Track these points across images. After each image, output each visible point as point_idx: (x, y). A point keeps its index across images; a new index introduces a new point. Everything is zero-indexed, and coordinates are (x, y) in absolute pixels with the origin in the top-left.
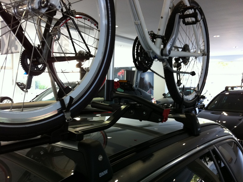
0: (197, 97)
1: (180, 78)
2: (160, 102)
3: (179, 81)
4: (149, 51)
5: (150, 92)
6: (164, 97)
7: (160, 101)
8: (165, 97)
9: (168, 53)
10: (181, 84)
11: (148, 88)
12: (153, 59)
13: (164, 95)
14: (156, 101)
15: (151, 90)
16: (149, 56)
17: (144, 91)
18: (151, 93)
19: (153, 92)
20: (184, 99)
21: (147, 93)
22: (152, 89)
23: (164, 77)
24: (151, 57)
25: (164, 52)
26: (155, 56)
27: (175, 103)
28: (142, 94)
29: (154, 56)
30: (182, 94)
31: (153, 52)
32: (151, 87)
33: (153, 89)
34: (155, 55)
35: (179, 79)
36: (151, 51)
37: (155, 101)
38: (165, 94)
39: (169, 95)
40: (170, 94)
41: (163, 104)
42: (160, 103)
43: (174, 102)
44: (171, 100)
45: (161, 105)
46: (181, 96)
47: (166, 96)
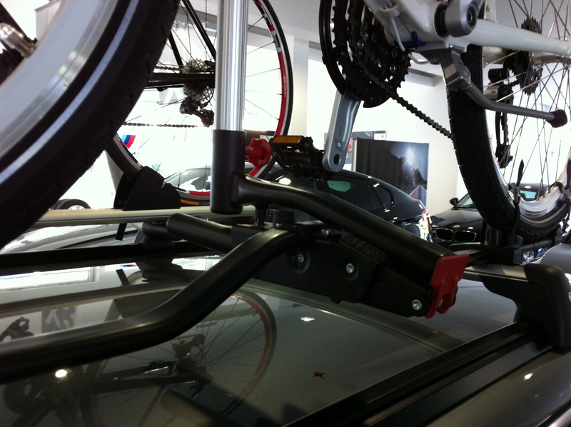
0: (565, 205)
1: (506, 139)
2: (441, 220)
3: (503, 150)
4: (388, 10)
5: (417, 194)
6: (453, 206)
7: (443, 217)
8: (456, 208)
9: (464, 19)
10: (511, 158)
11: (412, 184)
12: (403, 49)
13: (454, 201)
14: (432, 217)
15: (420, 190)
16: (389, 39)
17: (400, 191)
18: (420, 197)
19: (425, 193)
20: (521, 211)
21: (409, 196)
22: (423, 188)
23: (448, 128)
24: (396, 43)
25: (449, 18)
26: (414, 34)
27: (488, 227)
28: (395, 198)
29: (407, 36)
30: (515, 196)
31: (405, 18)
32: (422, 180)
33: (426, 188)
34: (412, 30)
35: (502, 142)
36: (394, 11)
37: (429, 216)
38: (456, 199)
39: (470, 202)
40: (473, 200)
41: (450, 226)
42: (442, 223)
43: (484, 224)
44: (476, 214)
45: (446, 227)
46: (512, 203)
47: (459, 204)
